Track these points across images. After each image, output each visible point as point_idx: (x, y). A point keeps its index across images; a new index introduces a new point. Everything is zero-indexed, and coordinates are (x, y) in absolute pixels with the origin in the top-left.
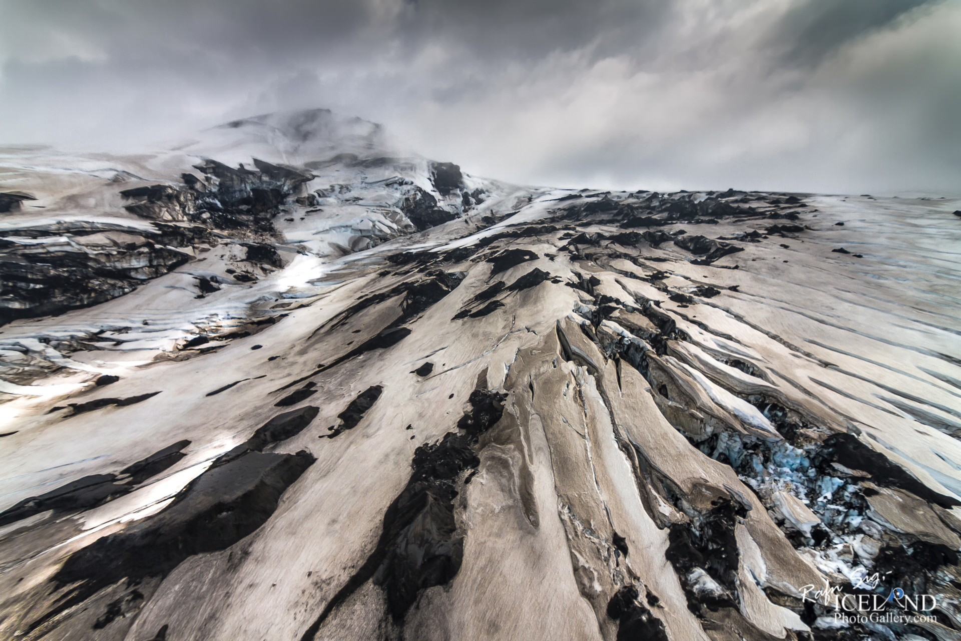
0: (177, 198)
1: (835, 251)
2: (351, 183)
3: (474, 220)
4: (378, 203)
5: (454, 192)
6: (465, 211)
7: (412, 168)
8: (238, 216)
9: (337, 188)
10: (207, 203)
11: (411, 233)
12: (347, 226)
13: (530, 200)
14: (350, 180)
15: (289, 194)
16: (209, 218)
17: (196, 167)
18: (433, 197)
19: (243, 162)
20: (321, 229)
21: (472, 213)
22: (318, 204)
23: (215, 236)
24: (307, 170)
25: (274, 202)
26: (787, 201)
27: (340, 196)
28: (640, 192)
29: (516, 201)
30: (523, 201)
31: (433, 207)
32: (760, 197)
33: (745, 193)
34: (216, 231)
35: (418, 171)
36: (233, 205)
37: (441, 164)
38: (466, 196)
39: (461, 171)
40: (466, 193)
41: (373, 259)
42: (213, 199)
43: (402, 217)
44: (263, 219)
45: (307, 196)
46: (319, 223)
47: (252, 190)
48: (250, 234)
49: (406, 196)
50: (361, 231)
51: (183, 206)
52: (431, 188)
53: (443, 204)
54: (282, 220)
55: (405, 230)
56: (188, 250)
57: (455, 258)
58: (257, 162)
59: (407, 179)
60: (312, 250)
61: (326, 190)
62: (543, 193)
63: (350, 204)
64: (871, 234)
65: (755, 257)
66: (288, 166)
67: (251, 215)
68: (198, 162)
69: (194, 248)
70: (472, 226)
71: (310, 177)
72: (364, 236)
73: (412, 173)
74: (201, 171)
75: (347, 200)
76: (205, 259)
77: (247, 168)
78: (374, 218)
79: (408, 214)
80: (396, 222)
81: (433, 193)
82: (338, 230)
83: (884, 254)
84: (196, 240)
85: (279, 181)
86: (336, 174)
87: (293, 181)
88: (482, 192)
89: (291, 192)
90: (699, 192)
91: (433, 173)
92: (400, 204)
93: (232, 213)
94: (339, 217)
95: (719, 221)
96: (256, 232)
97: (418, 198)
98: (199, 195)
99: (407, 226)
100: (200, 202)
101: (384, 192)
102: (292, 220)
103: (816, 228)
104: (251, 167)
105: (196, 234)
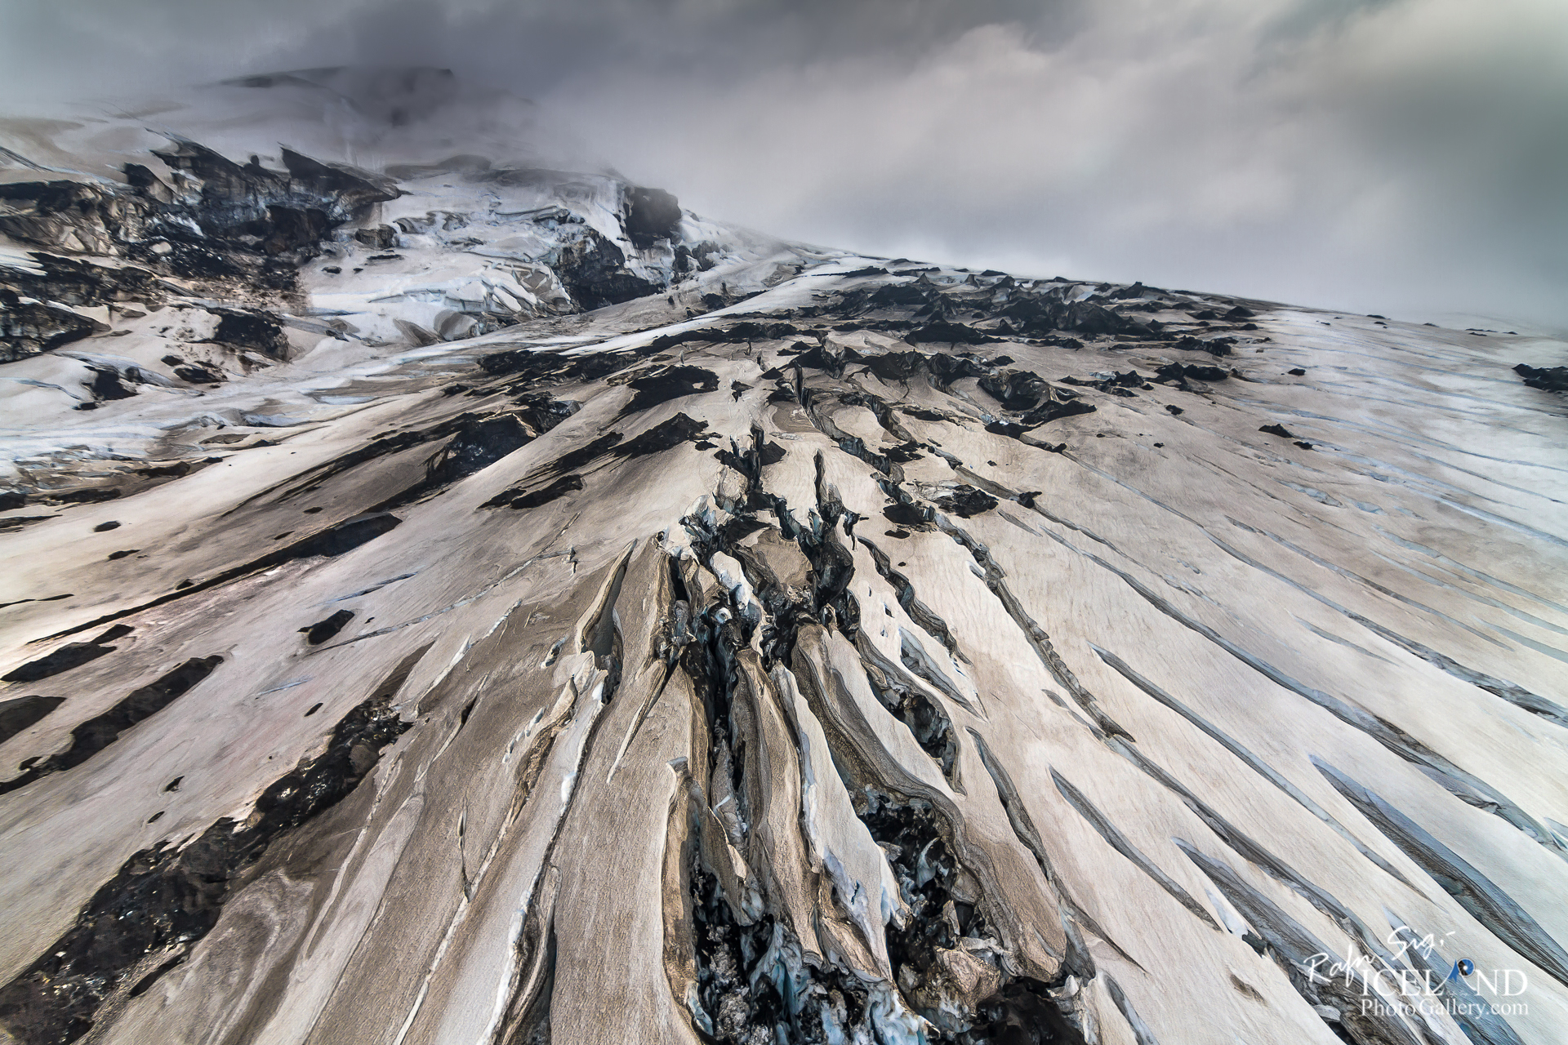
0: (103, 209)
1: (1265, 429)
2: (469, 211)
3: (685, 299)
4: (509, 253)
5: (661, 244)
6: (676, 281)
7: (590, 194)
8: (231, 255)
9: (440, 219)
10: (171, 225)
11: (563, 314)
12: (440, 291)
13: (799, 270)
14: (467, 205)
15: (343, 222)
16: (166, 255)
17: (157, 154)
18: (618, 250)
19: (260, 152)
20: (387, 293)
21: (686, 285)
22: (398, 245)
23: (166, 289)
24: (389, 180)
25: (313, 233)
26: (1230, 316)
27: (443, 233)
28: (989, 273)
29: (774, 269)
30: (786, 272)
31: (617, 268)
32: (1183, 302)
33: (1163, 291)
34: (171, 280)
35: (598, 198)
36: (227, 232)
37: (643, 191)
38: (681, 254)
39: (682, 206)
40: (683, 248)
41: (455, 360)
42: (184, 218)
43: (550, 282)
44: (281, 265)
45: (378, 227)
46: (389, 280)
47: (270, 207)
48: (240, 291)
49: (567, 245)
50: (463, 301)
51: (113, 227)
52: (619, 233)
53: (636, 265)
54: (318, 270)
55: (551, 307)
56: (98, 313)
57: (587, 373)
58: (289, 156)
59: (575, 213)
60: (358, 330)
61: (418, 220)
62: (826, 261)
63: (459, 250)
64: (1345, 398)
65: (1105, 427)
66: (351, 169)
67: (261, 255)
68: (164, 144)
69: (111, 308)
70: (680, 308)
71: (391, 193)
72: (469, 313)
73: (587, 203)
74: (167, 163)
75: (454, 243)
76: (128, 332)
77: (265, 165)
78: (493, 281)
79: (567, 279)
80: (537, 292)
81: (620, 244)
82: (422, 297)
83: (1353, 446)
84: (120, 295)
85: (325, 196)
86: (443, 191)
87: (356, 197)
88: (713, 248)
89: (349, 218)
90: (1084, 283)
91: (626, 206)
92: (554, 259)
93: (220, 247)
94: (428, 272)
95: (1086, 343)
96: (255, 288)
97: (588, 251)
98: (155, 208)
99: (557, 301)
100: (156, 221)
101: (526, 232)
102: (337, 271)
103: (1251, 375)
104: (273, 163)
105: (125, 282)
